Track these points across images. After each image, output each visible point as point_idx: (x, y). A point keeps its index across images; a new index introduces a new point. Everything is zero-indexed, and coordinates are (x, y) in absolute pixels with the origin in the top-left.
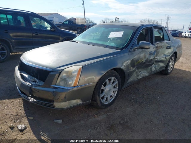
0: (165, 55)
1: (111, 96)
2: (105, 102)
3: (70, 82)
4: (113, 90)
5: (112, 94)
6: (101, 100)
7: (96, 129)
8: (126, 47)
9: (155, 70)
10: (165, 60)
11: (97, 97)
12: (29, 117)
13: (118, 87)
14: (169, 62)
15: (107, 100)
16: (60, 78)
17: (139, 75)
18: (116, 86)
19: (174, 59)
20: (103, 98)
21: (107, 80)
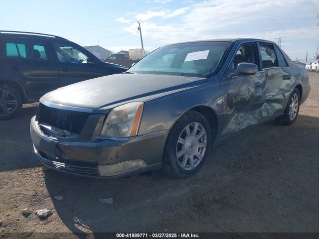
0: (282, 90)
1: (195, 157)
2: (186, 167)
3: (124, 130)
4: (198, 146)
5: (196, 153)
6: (179, 162)
7: (172, 210)
8: (216, 72)
9: (266, 115)
10: (283, 98)
11: (172, 156)
12: (55, 197)
13: (206, 141)
14: (290, 102)
15: (188, 162)
16: (107, 124)
17: (241, 123)
18: (203, 140)
19: (297, 97)
20: (181, 159)
21: (187, 128)
